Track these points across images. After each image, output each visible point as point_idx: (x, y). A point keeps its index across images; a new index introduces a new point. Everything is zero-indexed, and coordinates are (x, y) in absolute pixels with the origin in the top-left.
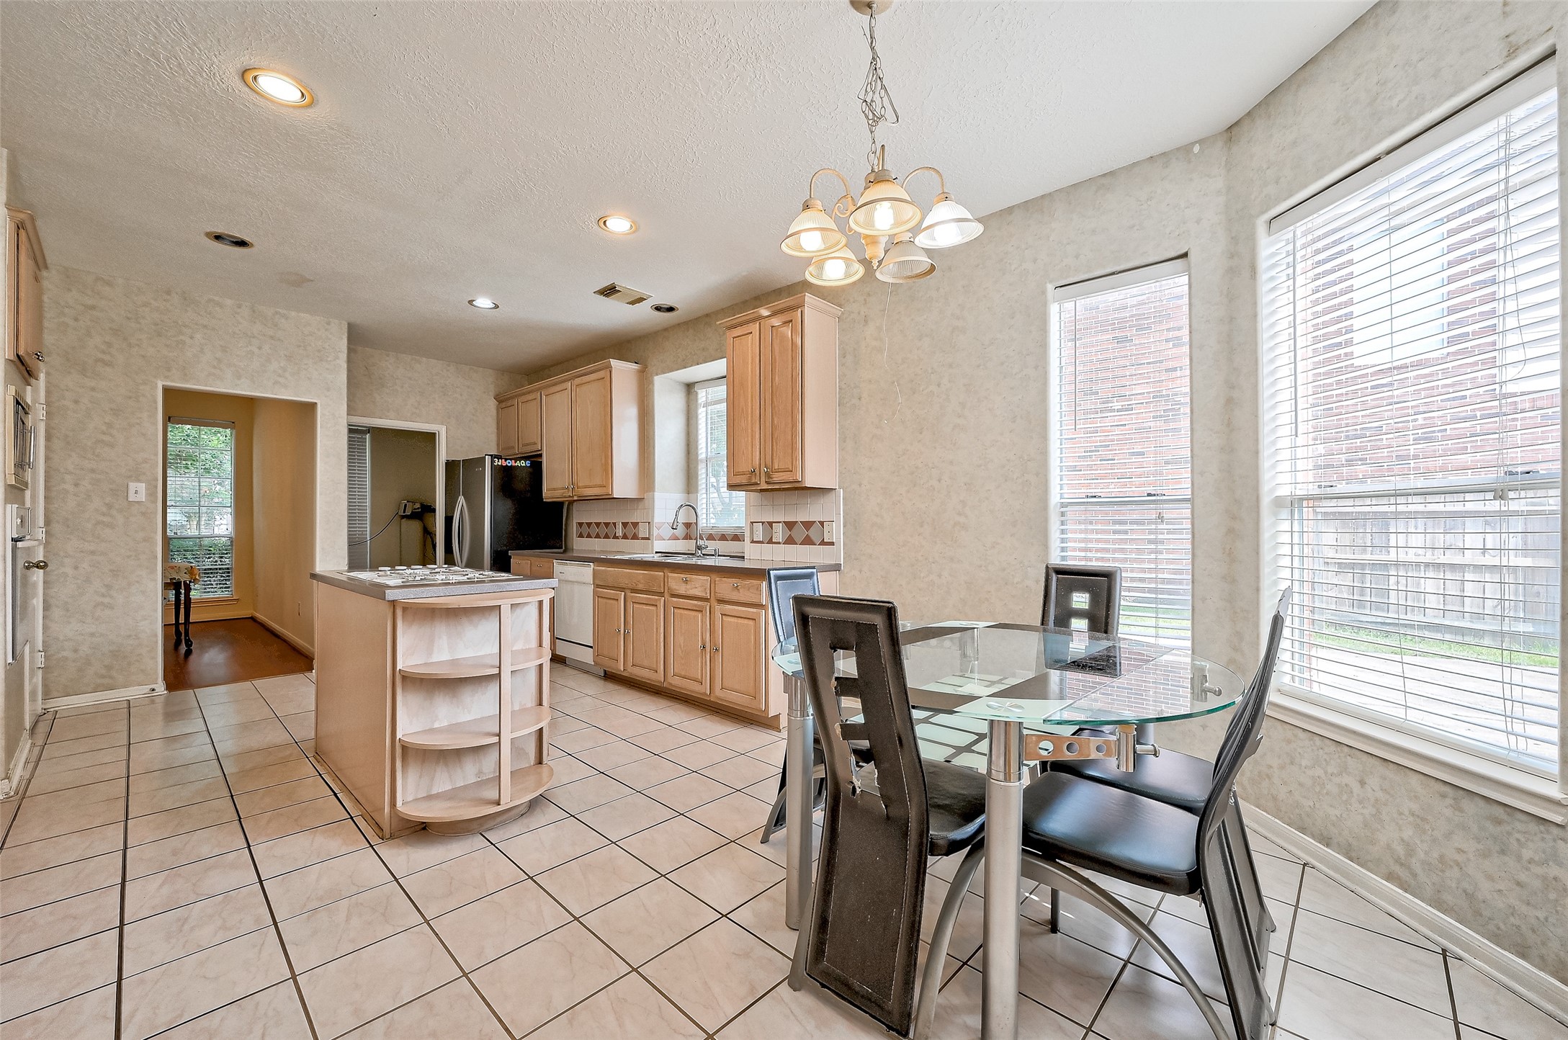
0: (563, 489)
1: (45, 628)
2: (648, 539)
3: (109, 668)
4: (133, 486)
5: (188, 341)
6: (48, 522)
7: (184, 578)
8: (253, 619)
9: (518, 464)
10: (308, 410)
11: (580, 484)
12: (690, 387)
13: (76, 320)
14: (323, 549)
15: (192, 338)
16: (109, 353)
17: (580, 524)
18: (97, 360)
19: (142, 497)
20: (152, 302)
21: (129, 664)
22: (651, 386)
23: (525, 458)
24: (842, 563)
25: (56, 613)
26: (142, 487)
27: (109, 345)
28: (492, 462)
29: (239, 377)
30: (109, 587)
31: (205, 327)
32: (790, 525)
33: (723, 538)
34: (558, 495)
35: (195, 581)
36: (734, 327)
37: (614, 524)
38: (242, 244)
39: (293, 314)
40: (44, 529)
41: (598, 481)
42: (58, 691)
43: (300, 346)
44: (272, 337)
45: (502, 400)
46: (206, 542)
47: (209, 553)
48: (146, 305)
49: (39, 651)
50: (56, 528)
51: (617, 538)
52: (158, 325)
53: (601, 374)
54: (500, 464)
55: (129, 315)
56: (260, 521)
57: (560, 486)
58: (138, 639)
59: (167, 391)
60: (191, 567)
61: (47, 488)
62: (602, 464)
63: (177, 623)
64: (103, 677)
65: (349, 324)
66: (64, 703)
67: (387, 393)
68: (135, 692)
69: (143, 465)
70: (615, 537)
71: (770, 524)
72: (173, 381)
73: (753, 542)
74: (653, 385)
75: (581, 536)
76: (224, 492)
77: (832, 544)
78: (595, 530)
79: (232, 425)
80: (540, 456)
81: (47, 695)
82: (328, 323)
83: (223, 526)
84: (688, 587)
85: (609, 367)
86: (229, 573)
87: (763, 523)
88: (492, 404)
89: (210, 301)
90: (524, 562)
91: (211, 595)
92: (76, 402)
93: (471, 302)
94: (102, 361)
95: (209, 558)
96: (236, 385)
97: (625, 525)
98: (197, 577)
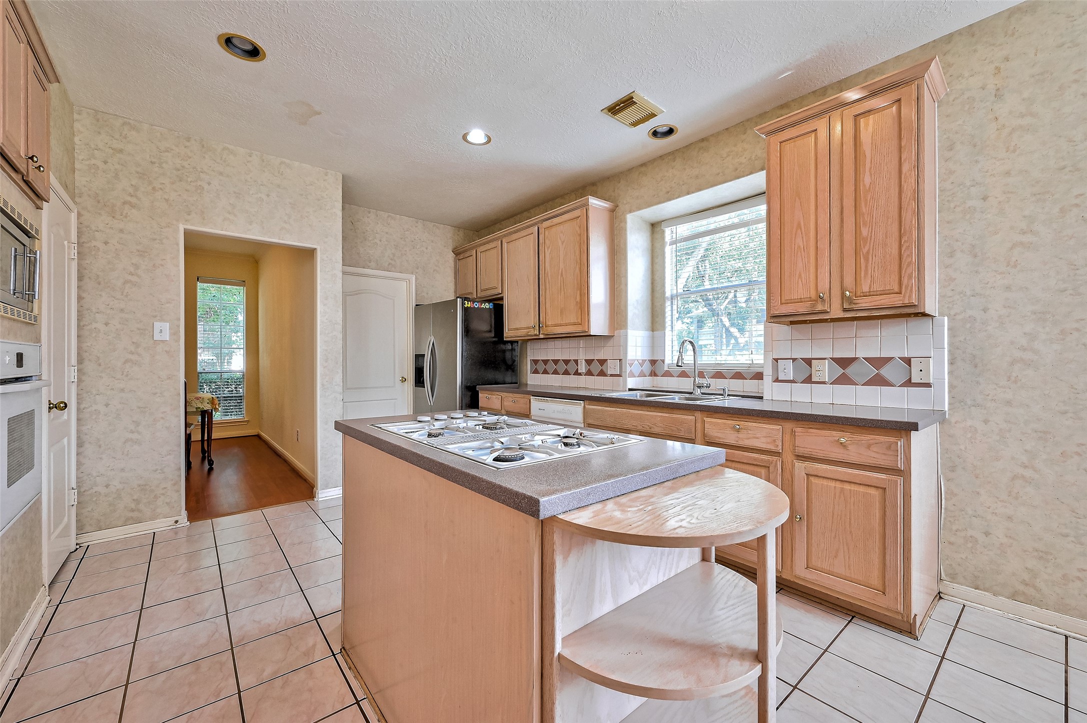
0: (528, 328)
1: (79, 464)
2: (619, 376)
3: (137, 501)
4: (158, 325)
5: (206, 187)
6: (80, 361)
7: (207, 407)
8: (258, 436)
9: (483, 306)
10: (308, 255)
11: (549, 323)
12: (655, 227)
13: (105, 162)
14: (323, 385)
15: (209, 184)
16: (136, 197)
17: (535, 362)
18: (124, 203)
19: (166, 336)
20: (174, 148)
21: (156, 497)
22: (622, 225)
23: (489, 301)
24: (946, 409)
25: (89, 449)
26: (166, 326)
27: (136, 188)
28: (463, 304)
29: (251, 223)
30: (137, 424)
31: (221, 174)
32: (843, 363)
33: (738, 376)
34: (523, 334)
35: (216, 410)
36: (782, 129)
37: (576, 361)
38: (254, 53)
39: (297, 164)
40: (76, 367)
41: (572, 318)
42: (91, 525)
43: (302, 195)
44: (279, 186)
45: (458, 253)
46: (225, 376)
47: (227, 384)
48: (167, 150)
49: (73, 489)
50: (89, 367)
51: (580, 374)
52: (179, 170)
53: (576, 213)
54: (469, 306)
55: (153, 160)
56: (264, 360)
57: (524, 325)
58: (164, 473)
59: (188, 234)
60: (213, 398)
61: (80, 328)
62: (577, 302)
63: (203, 440)
64: (133, 510)
65: (343, 177)
66: (95, 538)
67: (369, 246)
68: (161, 525)
69: (168, 305)
70: (577, 373)
71: (808, 362)
72: (192, 225)
73: (777, 380)
74: (626, 223)
75: (536, 372)
76: (239, 338)
77: (928, 385)
78: (551, 367)
79: (242, 283)
80: (502, 299)
81: (80, 530)
82: (326, 174)
83: (237, 363)
84: (740, 436)
85: (586, 205)
86: (241, 400)
87: (794, 360)
88: (451, 256)
89: (224, 149)
90: (494, 396)
91: (227, 418)
92: (106, 243)
93: (465, 137)
94: (130, 203)
95: (227, 388)
96: (248, 230)
97: (589, 362)
98: (217, 407)
